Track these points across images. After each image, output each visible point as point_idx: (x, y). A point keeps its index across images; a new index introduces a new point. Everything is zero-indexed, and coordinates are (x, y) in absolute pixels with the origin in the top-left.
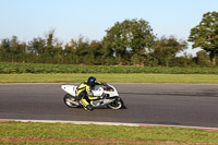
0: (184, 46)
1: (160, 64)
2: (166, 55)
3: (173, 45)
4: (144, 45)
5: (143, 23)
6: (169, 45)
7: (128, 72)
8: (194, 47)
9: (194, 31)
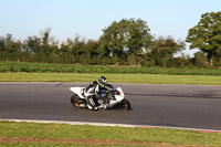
0: (182, 46)
1: (157, 64)
2: (163, 55)
3: (171, 45)
4: (141, 45)
5: (141, 23)
6: (166, 45)
7: (125, 72)
8: (191, 47)
9: (192, 32)
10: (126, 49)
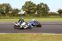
0: (20, 11)
1: (14, 16)
3: (17, 11)
4: (9, 11)
5: (9, 4)
6: (16, 11)
8: (23, 11)
9: (23, 7)
10: (4, 12)
